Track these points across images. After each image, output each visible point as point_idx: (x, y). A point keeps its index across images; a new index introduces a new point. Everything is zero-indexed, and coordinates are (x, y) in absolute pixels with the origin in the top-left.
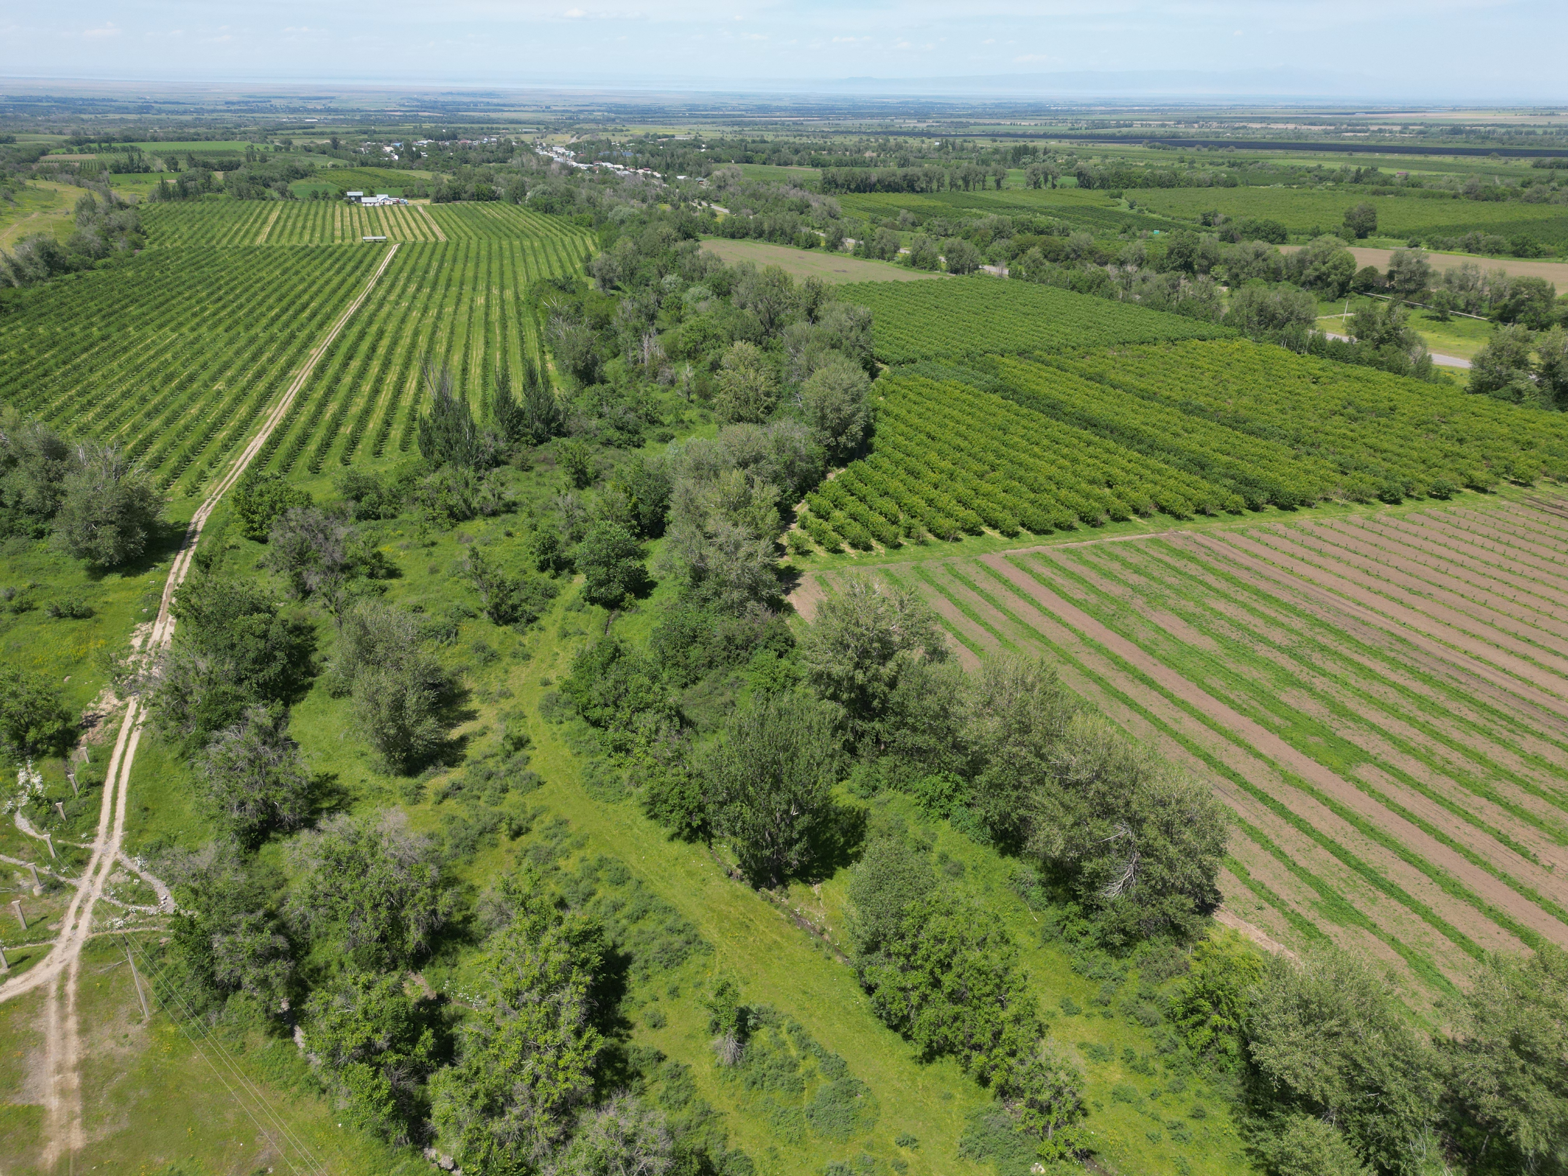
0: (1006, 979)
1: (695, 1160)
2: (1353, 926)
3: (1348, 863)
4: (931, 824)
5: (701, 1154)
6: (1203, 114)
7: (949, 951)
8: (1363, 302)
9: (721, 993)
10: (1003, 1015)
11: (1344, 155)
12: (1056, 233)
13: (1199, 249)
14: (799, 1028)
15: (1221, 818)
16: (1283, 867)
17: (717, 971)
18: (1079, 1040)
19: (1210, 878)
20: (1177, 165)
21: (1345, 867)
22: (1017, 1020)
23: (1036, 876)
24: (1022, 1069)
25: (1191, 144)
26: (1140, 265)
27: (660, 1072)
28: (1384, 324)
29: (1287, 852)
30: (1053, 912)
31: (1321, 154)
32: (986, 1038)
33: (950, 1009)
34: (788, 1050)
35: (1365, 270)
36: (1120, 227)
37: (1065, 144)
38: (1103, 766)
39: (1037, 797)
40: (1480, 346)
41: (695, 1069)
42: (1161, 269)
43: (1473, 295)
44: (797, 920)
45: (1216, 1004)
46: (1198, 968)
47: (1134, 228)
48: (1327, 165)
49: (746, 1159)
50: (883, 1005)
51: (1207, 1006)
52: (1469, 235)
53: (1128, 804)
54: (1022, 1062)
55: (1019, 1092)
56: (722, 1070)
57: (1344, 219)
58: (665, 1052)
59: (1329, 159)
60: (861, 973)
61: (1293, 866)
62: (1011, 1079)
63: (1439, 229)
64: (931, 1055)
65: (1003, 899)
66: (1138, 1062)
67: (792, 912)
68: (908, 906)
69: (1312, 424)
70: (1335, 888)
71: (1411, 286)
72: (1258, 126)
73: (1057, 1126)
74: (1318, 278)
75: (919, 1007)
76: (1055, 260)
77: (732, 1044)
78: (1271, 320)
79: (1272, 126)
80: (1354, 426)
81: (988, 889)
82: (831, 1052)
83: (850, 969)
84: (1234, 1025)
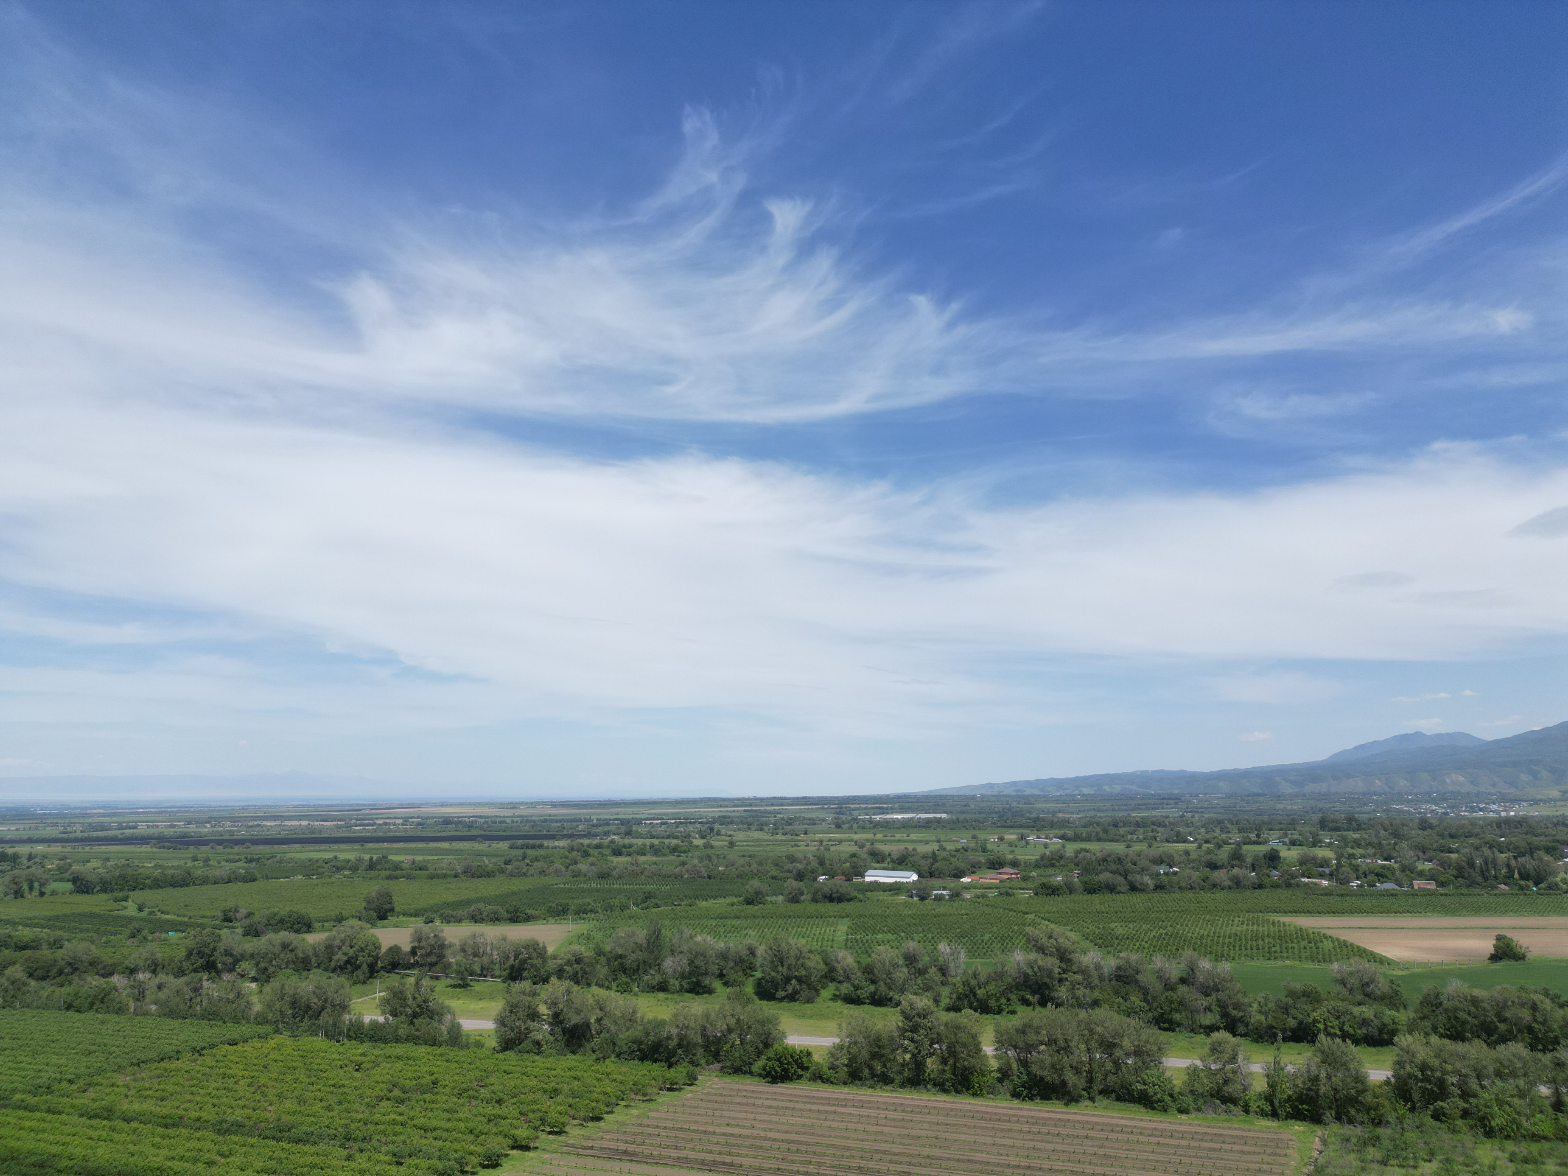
6: (215, 814)
8: (393, 980)
11: (357, 846)
12: (45, 946)
13: (221, 947)
20: (190, 864)
25: (205, 843)
26: (154, 972)
28: (414, 998)
31: (335, 846)
35: (390, 949)
36: (127, 932)
37: (56, 848)
40: (497, 1006)
42: (180, 972)
43: (485, 960)
47: (145, 932)
48: (342, 856)
52: (472, 908)
57: (364, 904)
59: (343, 851)
63: (447, 904)
69: (360, 1116)
71: (433, 959)
72: (273, 824)
74: (348, 962)
76: (44, 978)
78: (306, 1012)
79: (286, 823)
80: (402, 1108)
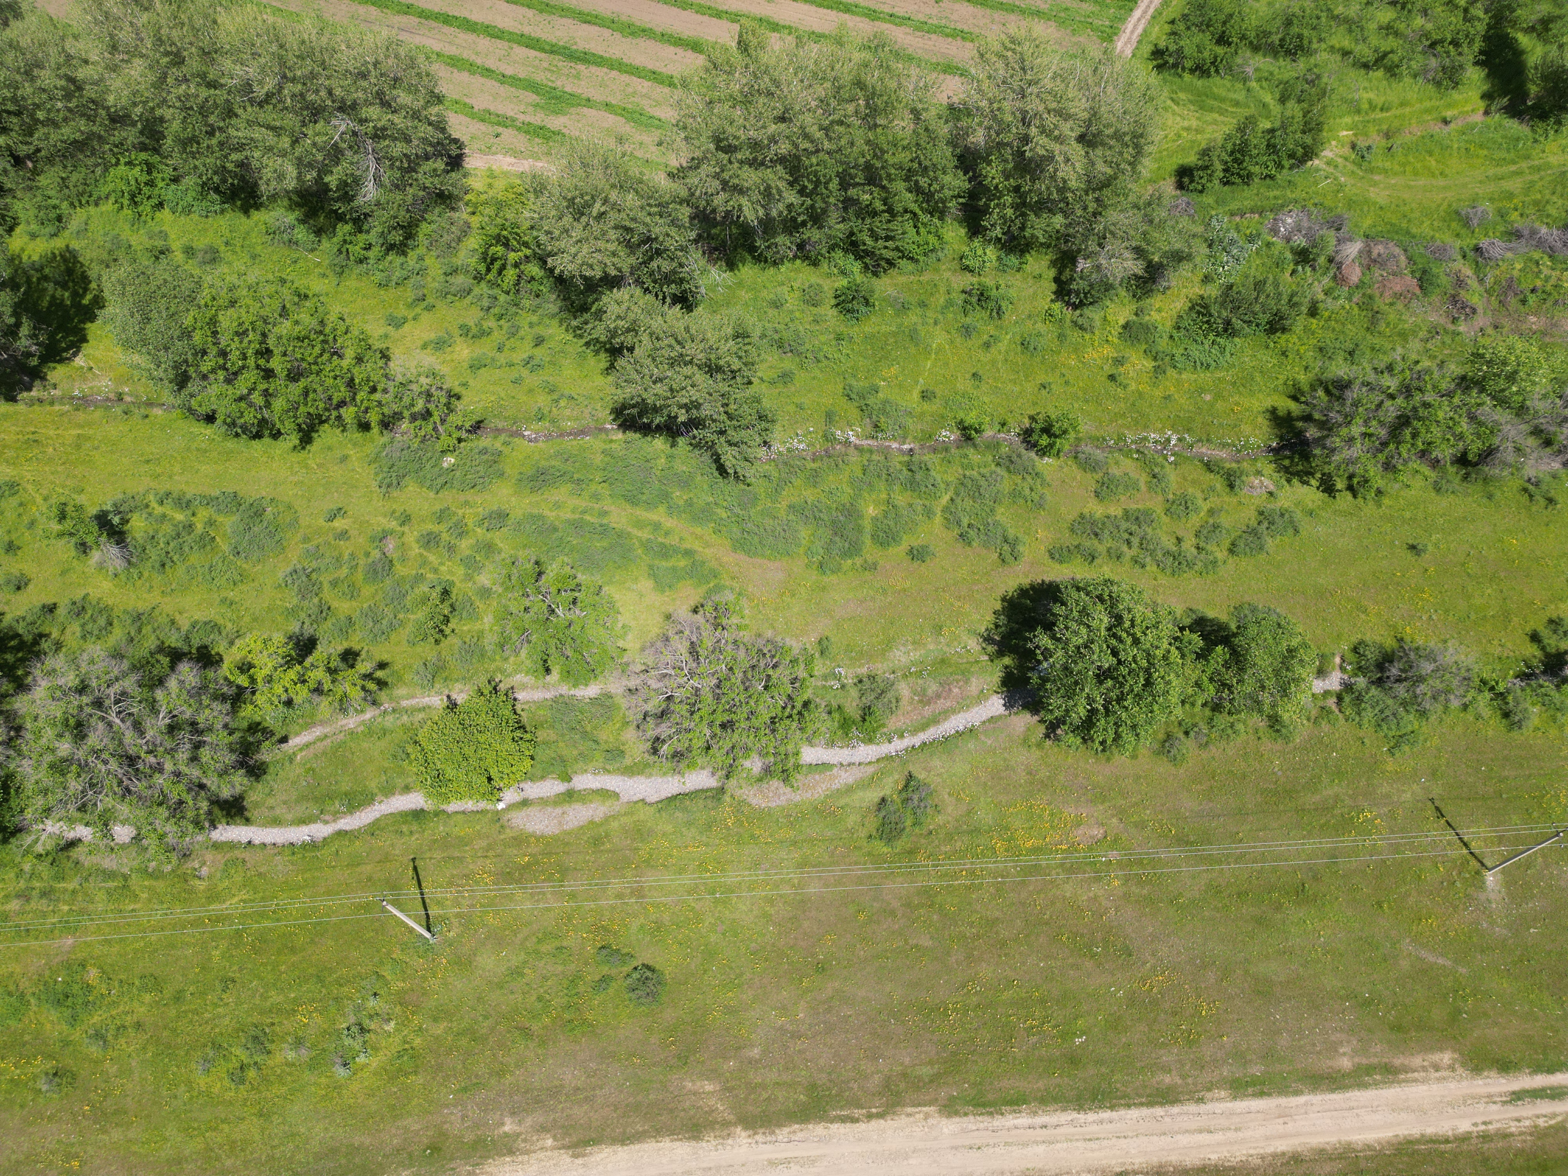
0: (327, 330)
1: (160, 657)
2: (572, 110)
3: (543, 50)
4: (150, 223)
5: (161, 649)
7: (259, 337)
9: (62, 517)
10: (345, 363)
14: (168, 494)
15: (421, 59)
16: (497, 84)
17: (39, 500)
18: (420, 343)
19: (443, 130)
21: (543, 55)
22: (359, 360)
23: (291, 218)
24: (389, 397)
27: (61, 619)
29: (493, 67)
30: (328, 245)
32: (343, 392)
33: (295, 389)
34: (172, 519)
38: (282, 63)
39: (238, 132)
41: (94, 594)
44: (84, 402)
45: (506, 245)
46: (475, 221)
49: (206, 623)
50: (234, 424)
51: (499, 250)
53: (330, 93)
54: (385, 391)
55: (398, 416)
56: (123, 577)
58: (50, 601)
60: (190, 410)
61: (503, 79)
62: (386, 410)
64: (306, 438)
65: (275, 258)
66: (474, 330)
67: (73, 398)
68: (188, 321)
70: (545, 82)
73: (443, 421)
75: (268, 405)
77: (113, 550)
81: (254, 257)
82: (216, 493)
83: (176, 413)
84: (528, 252)
